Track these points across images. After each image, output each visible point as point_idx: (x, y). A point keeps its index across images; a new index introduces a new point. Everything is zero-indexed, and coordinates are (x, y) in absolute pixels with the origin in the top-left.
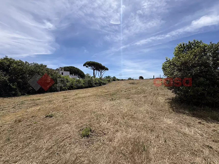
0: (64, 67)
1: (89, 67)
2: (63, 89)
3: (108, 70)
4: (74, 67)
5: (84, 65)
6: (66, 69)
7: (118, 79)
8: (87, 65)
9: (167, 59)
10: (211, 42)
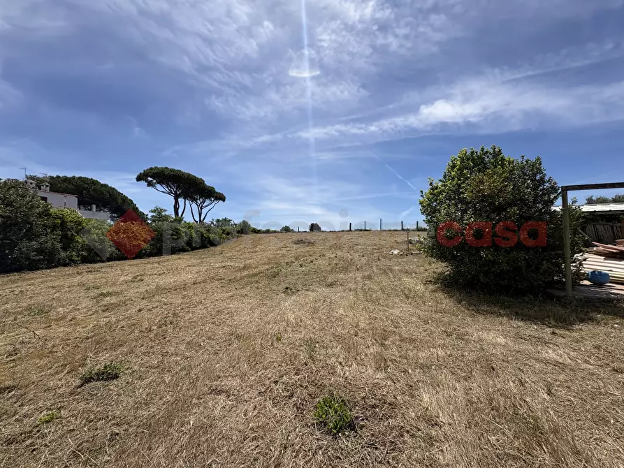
0: (52, 178)
1: (158, 186)
2: (59, 260)
3: (224, 201)
4: (94, 183)
5: (139, 179)
6: (60, 185)
7: (254, 229)
8: (150, 179)
9: (431, 184)
10: (523, 157)
